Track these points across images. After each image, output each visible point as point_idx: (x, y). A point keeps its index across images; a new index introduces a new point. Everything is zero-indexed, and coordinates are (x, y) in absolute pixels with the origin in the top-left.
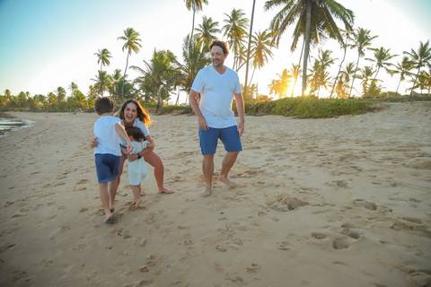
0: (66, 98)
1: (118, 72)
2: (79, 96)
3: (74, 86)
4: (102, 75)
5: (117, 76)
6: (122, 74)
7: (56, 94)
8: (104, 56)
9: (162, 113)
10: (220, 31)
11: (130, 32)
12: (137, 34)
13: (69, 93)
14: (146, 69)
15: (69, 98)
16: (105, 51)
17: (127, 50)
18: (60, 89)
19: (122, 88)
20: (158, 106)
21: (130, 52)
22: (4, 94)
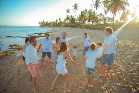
0: (58, 22)
1: (72, 16)
2: (61, 22)
3: (60, 19)
4: (68, 16)
5: (71, 17)
6: (73, 16)
8: (68, 11)
9: (82, 28)
10: (101, 3)
11: (75, 5)
12: (77, 5)
13: (58, 21)
14: (79, 16)
15: (59, 23)
16: (68, 9)
17: (74, 10)
18: (56, 20)
19: (73, 20)
20: (82, 26)
21: (75, 10)
22: (43, 22)
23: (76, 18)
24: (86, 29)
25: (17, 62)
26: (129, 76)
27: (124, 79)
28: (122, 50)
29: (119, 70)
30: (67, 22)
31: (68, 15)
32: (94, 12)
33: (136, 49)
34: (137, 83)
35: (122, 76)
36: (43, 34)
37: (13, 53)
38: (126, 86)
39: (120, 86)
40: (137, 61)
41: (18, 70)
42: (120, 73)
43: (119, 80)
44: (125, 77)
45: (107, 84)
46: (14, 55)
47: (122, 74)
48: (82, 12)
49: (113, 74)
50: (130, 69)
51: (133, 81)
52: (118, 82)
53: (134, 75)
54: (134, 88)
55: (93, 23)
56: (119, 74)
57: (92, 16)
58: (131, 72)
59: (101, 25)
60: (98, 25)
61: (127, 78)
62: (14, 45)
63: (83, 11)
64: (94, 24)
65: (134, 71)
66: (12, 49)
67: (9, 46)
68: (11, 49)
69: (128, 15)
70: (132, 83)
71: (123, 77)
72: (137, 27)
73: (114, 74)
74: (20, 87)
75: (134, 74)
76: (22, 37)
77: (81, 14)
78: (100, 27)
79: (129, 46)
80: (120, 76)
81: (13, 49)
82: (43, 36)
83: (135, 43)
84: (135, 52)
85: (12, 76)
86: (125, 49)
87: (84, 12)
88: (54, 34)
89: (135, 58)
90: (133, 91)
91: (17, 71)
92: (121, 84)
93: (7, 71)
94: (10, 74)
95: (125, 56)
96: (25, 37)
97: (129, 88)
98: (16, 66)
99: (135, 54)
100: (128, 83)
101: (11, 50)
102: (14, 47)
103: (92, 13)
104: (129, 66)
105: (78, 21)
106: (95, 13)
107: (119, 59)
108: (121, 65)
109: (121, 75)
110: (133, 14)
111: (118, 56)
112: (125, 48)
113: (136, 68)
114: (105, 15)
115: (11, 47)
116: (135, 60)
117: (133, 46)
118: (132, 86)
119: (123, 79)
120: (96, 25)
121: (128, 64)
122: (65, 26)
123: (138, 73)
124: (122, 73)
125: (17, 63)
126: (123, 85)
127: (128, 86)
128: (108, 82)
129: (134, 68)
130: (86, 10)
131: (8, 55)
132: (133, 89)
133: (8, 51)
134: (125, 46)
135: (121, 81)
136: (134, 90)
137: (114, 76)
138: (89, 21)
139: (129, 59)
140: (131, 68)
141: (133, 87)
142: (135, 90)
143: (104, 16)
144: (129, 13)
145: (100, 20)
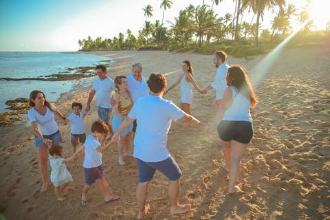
0: (124, 40)
1: (157, 22)
2: (133, 39)
3: (129, 32)
4: (148, 24)
5: (157, 25)
6: (160, 23)
7: (118, 38)
8: (148, 10)
9: (184, 52)
13: (126, 37)
14: (175, 22)
15: (127, 40)
16: (149, 7)
17: (163, 7)
18: (120, 34)
19: (160, 33)
20: (182, 46)
21: (165, 8)
22: (87, 39)
23: (168, 27)
24: (194, 54)
25: (29, 139)
26: (295, 158)
27: (284, 167)
28: (278, 100)
29: (272, 146)
30: (146, 39)
31: (148, 21)
32: (211, 13)
33: (310, 96)
34: (312, 175)
35: (279, 159)
36: (90, 71)
37: (17, 120)
38: (287, 181)
39: (274, 184)
40: (312, 123)
41: (32, 159)
42: (273, 152)
43: (271, 169)
44: (285, 163)
45: (245, 179)
46: (20, 125)
47: (277, 156)
48: (182, 13)
49: (258, 158)
50: (297, 144)
51: (304, 171)
52: (270, 174)
53: (305, 156)
54: (306, 185)
55: (209, 38)
56: (272, 157)
57: (206, 21)
58: (300, 150)
59: (228, 42)
60: (220, 43)
61: (289, 165)
62: (17, 101)
63: (184, 9)
64: (212, 40)
65: (306, 148)
66: (14, 109)
67: (7, 103)
68: (11, 109)
69: (291, 15)
70: (301, 174)
71: (282, 162)
72: (311, 43)
73: (260, 157)
74: (38, 199)
75: (305, 153)
76: (38, 79)
77: (180, 17)
78: (226, 47)
79: (293, 89)
80: (275, 160)
81: (17, 109)
82: (90, 76)
83: (308, 83)
84: (309, 104)
85: (19, 175)
86: (285, 98)
87: (187, 13)
88: (116, 68)
89: (308, 117)
90: (304, 192)
91: (29, 163)
92: (277, 178)
93: (5, 163)
94: (12, 170)
95: (284, 114)
96: (46, 78)
97: (294, 186)
98: (25, 149)
99: (309, 107)
100: (292, 175)
101: (12, 111)
102: (20, 104)
103: (206, 15)
104: (294, 137)
105: (173, 36)
106: (214, 14)
107: (271, 122)
108: (275, 134)
109: (276, 158)
110: (302, 13)
111: (268, 114)
112: (286, 95)
113: (310, 140)
114: (238, 17)
115: (11, 104)
116: (307, 122)
117: (304, 89)
118: (301, 182)
119: (281, 167)
120: (217, 43)
121: (293, 132)
122: (141, 49)
123: (314, 151)
124: (278, 154)
125: (28, 143)
126: (282, 180)
127: (292, 182)
128: (247, 176)
129: (305, 140)
130: (191, 7)
131: (6, 124)
132: (303, 188)
133: (5, 114)
134: (286, 91)
135: (276, 171)
136: (306, 190)
137: (260, 161)
138: (200, 34)
139: (294, 121)
140: (298, 140)
141: (302, 184)
142: (308, 191)
143: (236, 20)
144: (294, 10)
145: (227, 30)
